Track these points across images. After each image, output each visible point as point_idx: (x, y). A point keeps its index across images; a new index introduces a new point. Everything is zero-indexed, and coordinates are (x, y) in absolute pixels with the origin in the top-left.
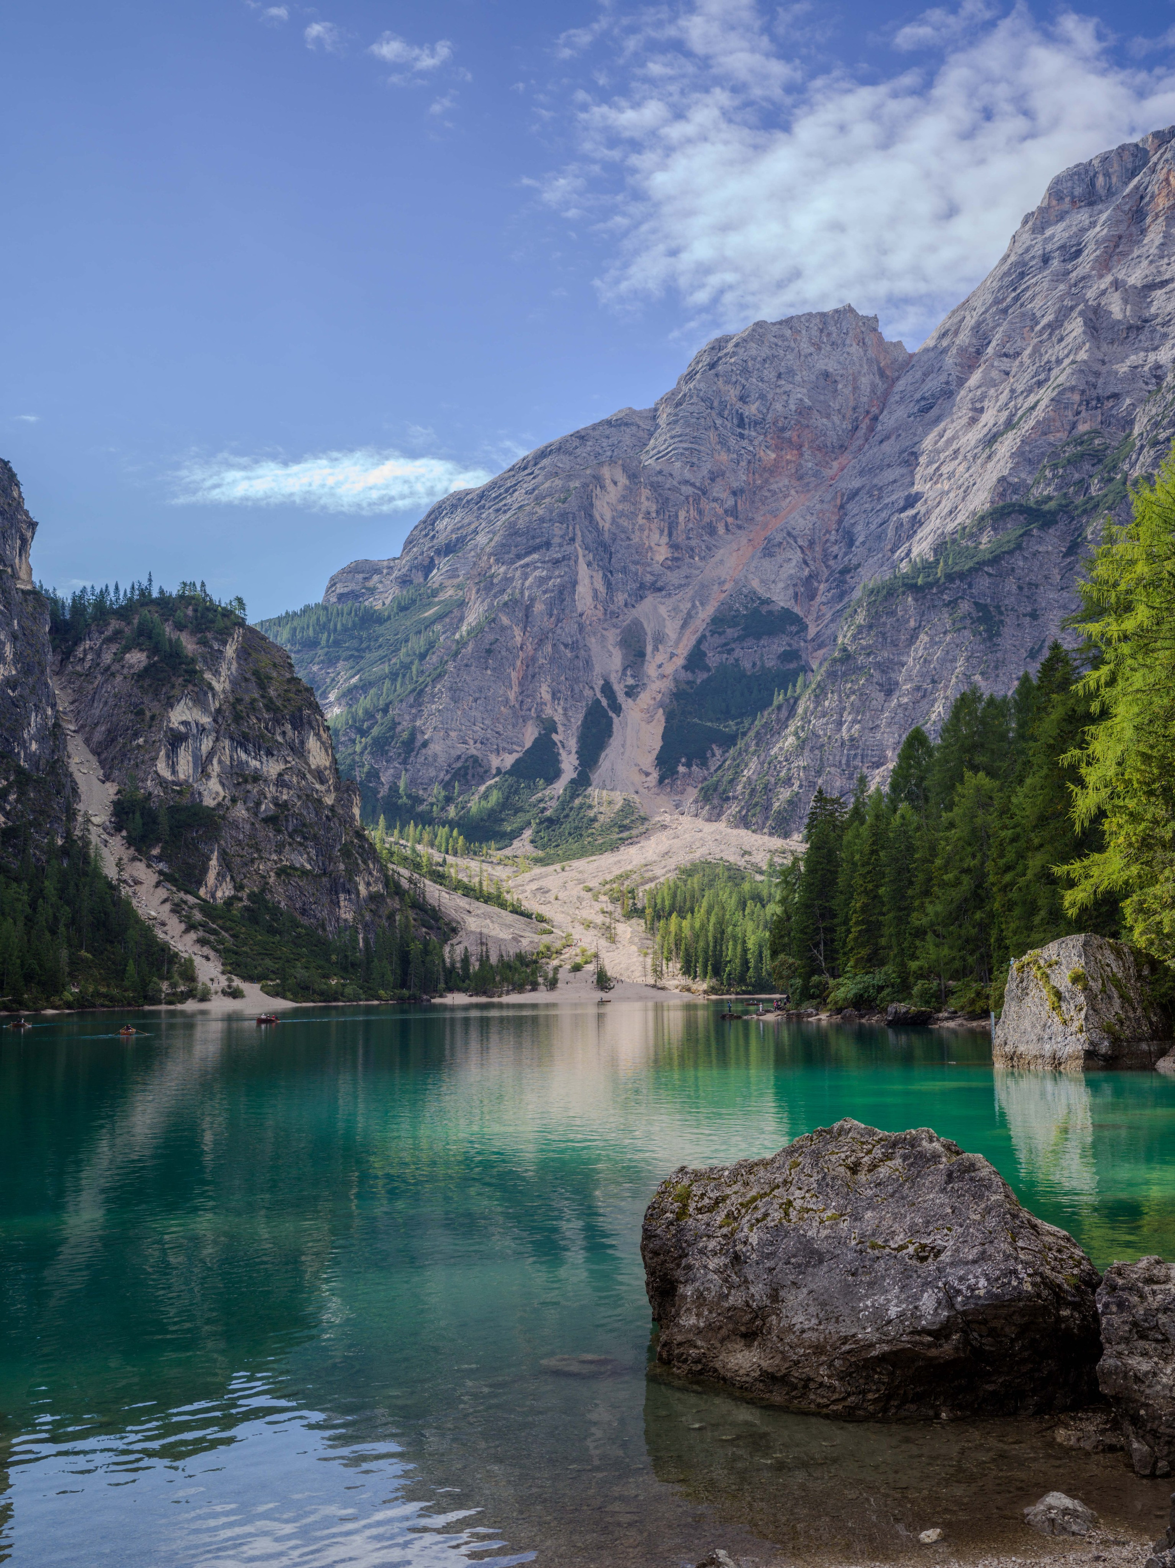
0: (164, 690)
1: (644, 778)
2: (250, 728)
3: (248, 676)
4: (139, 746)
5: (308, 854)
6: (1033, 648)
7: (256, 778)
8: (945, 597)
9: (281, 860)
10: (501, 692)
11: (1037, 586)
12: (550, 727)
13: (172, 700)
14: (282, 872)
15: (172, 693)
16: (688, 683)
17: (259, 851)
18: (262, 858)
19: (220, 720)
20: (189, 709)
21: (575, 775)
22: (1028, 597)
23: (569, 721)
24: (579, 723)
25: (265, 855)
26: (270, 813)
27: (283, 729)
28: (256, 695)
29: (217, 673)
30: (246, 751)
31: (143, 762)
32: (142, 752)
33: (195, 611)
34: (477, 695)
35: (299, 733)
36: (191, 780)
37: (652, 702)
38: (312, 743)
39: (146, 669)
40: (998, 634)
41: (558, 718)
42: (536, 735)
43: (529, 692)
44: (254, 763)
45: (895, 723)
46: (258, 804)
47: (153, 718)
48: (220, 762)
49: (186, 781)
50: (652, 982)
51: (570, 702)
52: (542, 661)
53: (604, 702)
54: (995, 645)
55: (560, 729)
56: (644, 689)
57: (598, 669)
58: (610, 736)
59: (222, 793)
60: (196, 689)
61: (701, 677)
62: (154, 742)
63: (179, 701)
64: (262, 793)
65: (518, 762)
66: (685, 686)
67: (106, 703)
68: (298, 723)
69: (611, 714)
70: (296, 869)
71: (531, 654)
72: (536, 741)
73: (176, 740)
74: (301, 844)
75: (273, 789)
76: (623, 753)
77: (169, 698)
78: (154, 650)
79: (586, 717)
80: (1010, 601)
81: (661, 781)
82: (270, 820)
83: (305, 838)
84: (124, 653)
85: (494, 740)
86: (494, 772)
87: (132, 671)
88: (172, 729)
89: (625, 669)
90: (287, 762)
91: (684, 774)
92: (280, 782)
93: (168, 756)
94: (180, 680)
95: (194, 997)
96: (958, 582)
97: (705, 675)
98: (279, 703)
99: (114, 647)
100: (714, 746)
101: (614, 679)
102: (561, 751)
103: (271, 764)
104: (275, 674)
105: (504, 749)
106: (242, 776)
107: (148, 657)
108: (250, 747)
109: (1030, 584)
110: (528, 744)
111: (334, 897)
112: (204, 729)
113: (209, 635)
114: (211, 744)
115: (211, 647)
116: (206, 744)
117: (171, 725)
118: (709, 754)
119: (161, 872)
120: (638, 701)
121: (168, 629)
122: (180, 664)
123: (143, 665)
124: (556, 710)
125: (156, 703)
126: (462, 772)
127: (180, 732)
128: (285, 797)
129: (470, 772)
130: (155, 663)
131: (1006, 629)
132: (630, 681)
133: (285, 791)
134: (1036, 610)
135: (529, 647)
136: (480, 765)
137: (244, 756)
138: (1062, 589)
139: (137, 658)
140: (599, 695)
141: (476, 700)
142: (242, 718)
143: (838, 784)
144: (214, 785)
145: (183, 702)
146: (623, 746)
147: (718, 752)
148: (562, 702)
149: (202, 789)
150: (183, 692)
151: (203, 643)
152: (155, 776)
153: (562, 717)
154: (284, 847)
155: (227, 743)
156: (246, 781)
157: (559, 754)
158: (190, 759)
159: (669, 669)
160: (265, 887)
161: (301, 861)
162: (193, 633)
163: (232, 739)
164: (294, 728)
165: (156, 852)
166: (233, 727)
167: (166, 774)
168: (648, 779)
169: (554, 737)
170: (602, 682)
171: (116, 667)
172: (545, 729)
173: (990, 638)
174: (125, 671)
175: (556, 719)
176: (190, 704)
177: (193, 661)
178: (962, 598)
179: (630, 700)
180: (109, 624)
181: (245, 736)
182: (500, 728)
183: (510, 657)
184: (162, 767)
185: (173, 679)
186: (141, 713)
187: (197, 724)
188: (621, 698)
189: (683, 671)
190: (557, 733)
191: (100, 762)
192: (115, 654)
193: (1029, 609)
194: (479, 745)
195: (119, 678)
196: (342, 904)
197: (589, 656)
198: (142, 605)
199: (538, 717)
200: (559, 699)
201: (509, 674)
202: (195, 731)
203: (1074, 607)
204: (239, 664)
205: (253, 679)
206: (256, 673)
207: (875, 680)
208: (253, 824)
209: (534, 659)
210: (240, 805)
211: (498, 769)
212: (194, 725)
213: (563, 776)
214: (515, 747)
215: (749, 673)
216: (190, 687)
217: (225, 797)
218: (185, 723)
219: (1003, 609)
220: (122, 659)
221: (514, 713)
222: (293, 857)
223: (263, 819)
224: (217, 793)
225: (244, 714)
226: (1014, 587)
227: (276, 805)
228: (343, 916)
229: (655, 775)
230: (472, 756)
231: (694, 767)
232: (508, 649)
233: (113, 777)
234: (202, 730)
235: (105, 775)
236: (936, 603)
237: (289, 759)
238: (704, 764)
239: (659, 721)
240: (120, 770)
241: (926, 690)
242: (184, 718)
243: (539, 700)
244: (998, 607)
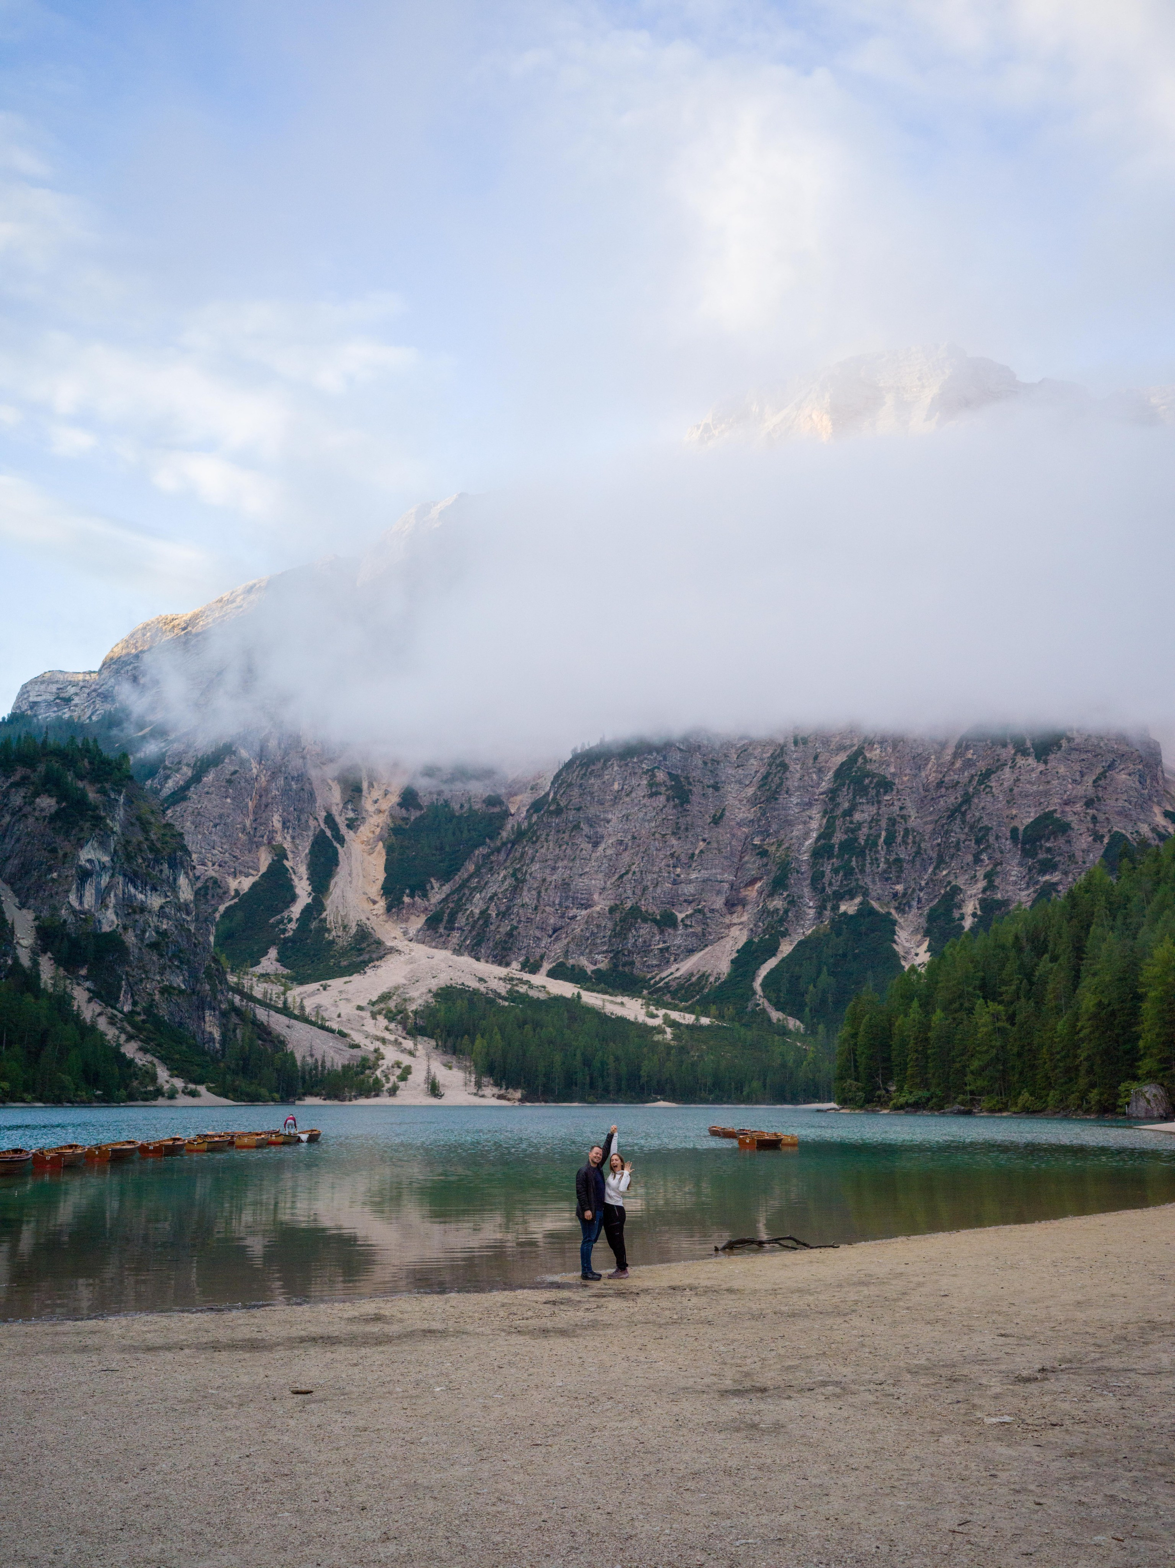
0: (74, 832)
1: (372, 906)
2: (138, 866)
3: (133, 820)
4: (53, 880)
5: (183, 975)
6: (715, 815)
7: (142, 909)
8: (644, 766)
9: (163, 980)
10: (239, 820)
11: (718, 763)
12: (280, 855)
13: (82, 841)
14: (165, 991)
15: (81, 835)
16: (404, 819)
17: (146, 972)
18: (148, 978)
19: (115, 860)
20: (94, 849)
21: (309, 900)
22: (711, 771)
23: (297, 848)
24: (307, 851)
25: (151, 975)
26: (153, 940)
27: (161, 867)
28: (141, 839)
29: (113, 819)
30: (136, 887)
31: (57, 893)
32: (57, 884)
33: (90, 763)
34: (217, 821)
35: (174, 871)
36: (93, 910)
37: (371, 835)
38: (182, 881)
39: (57, 813)
40: (688, 802)
41: (287, 845)
42: (270, 861)
43: (262, 821)
44: (141, 897)
45: (601, 872)
46: (144, 932)
47: (65, 855)
48: (116, 895)
49: (90, 910)
50: (475, 1091)
51: (298, 831)
52: (275, 792)
53: (329, 833)
54: (685, 810)
55: (290, 855)
56: (363, 823)
57: (319, 802)
58: (337, 865)
59: (116, 922)
60: (102, 833)
61: (414, 815)
62: (67, 876)
63: (87, 842)
64: (147, 923)
65: (254, 885)
66: (401, 823)
67: (18, 840)
68: (175, 864)
69: (336, 844)
70: (174, 988)
71: (264, 784)
72: (270, 867)
73: (84, 875)
74: (178, 967)
75: (155, 919)
76: (351, 882)
77: (79, 839)
78: (61, 798)
79: (313, 846)
80: (696, 774)
81: (389, 909)
82: (154, 946)
83: (182, 962)
84: (35, 798)
85: (231, 863)
86: (233, 893)
87: (44, 814)
88: (81, 866)
89: (346, 803)
90: (167, 896)
91: (409, 904)
92: (162, 913)
93: (78, 890)
94: (88, 824)
95: (163, 1095)
96: (655, 754)
97: (418, 813)
98: (159, 845)
99: (22, 792)
100: (433, 880)
101: (335, 811)
102: (293, 877)
103: (154, 898)
104: (153, 820)
105: (241, 872)
106: (131, 907)
107: (57, 802)
108: (139, 883)
109: (713, 760)
110: (263, 869)
111: (200, 1013)
112: (105, 867)
113: (108, 786)
114: (108, 880)
115: (109, 796)
116: (105, 880)
117: (80, 863)
118: (428, 887)
119: (88, 990)
120: (359, 833)
121: (70, 777)
122: (87, 810)
123: (53, 810)
124: (285, 838)
125: (66, 843)
126: (202, 892)
127: (87, 869)
128: (165, 927)
129: (210, 892)
130: (64, 808)
131: (693, 798)
132: (351, 815)
133: (165, 921)
134: (717, 783)
135: (263, 779)
136: (219, 887)
137: (132, 890)
138: (738, 766)
139: (47, 803)
140: (323, 826)
141: (215, 826)
142: (132, 858)
143: (552, 921)
144: (110, 915)
145: (90, 843)
146: (350, 875)
147: (436, 885)
148: (290, 831)
149: (101, 917)
150: (91, 835)
151: (103, 792)
152: (68, 906)
153: (290, 845)
154: (165, 969)
155: (121, 879)
156: (135, 912)
157: (291, 879)
158: (93, 891)
159: (385, 805)
160: (152, 1004)
161: (178, 981)
162: (92, 782)
163: (125, 875)
164: (170, 868)
165: (83, 972)
166: (125, 866)
167: (75, 904)
168: (376, 907)
169: (285, 862)
170: (324, 814)
171: (28, 809)
172: (276, 855)
173: (682, 805)
174: (37, 814)
175: (285, 846)
176: (96, 845)
177: (96, 808)
178: (658, 768)
179: (351, 832)
180: (16, 770)
181: (135, 874)
182: (237, 853)
183: (249, 787)
184: (73, 899)
185: (81, 823)
186: (54, 851)
187: (99, 862)
188: (343, 830)
189: (398, 808)
190: (287, 859)
191: (14, 891)
192: (24, 797)
193: (712, 781)
194: (216, 867)
195: (31, 820)
196: (207, 1019)
197: (312, 789)
198: (44, 755)
199: (269, 843)
200: (288, 828)
201: (247, 804)
202: (98, 868)
203: (747, 783)
204: (126, 811)
205: (137, 823)
206: (139, 818)
207: (584, 833)
208: (140, 949)
209: (267, 790)
210: (130, 932)
211: (236, 891)
212: (97, 863)
213: (299, 900)
214: (251, 871)
215: (457, 814)
216: (97, 831)
217: (118, 925)
218: (90, 861)
219: (691, 780)
220: (33, 802)
221: (250, 839)
222: (172, 978)
223: (147, 945)
224: (113, 922)
225: (133, 854)
226: (700, 762)
227: (157, 932)
228: (208, 1029)
229: (382, 904)
230: (212, 878)
231: (417, 898)
232: (246, 781)
233: (28, 905)
234: (104, 867)
235: (20, 903)
236: (636, 771)
237: (169, 894)
238: (425, 896)
239: (379, 853)
240: (35, 899)
241: (627, 844)
242: (90, 857)
243: (271, 828)
244: (687, 778)
